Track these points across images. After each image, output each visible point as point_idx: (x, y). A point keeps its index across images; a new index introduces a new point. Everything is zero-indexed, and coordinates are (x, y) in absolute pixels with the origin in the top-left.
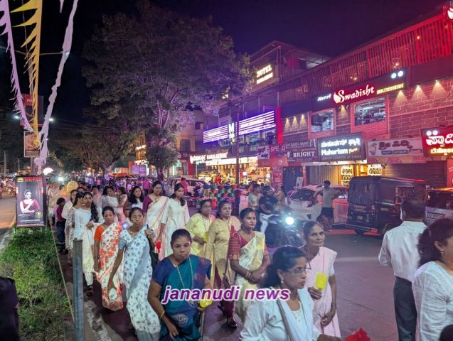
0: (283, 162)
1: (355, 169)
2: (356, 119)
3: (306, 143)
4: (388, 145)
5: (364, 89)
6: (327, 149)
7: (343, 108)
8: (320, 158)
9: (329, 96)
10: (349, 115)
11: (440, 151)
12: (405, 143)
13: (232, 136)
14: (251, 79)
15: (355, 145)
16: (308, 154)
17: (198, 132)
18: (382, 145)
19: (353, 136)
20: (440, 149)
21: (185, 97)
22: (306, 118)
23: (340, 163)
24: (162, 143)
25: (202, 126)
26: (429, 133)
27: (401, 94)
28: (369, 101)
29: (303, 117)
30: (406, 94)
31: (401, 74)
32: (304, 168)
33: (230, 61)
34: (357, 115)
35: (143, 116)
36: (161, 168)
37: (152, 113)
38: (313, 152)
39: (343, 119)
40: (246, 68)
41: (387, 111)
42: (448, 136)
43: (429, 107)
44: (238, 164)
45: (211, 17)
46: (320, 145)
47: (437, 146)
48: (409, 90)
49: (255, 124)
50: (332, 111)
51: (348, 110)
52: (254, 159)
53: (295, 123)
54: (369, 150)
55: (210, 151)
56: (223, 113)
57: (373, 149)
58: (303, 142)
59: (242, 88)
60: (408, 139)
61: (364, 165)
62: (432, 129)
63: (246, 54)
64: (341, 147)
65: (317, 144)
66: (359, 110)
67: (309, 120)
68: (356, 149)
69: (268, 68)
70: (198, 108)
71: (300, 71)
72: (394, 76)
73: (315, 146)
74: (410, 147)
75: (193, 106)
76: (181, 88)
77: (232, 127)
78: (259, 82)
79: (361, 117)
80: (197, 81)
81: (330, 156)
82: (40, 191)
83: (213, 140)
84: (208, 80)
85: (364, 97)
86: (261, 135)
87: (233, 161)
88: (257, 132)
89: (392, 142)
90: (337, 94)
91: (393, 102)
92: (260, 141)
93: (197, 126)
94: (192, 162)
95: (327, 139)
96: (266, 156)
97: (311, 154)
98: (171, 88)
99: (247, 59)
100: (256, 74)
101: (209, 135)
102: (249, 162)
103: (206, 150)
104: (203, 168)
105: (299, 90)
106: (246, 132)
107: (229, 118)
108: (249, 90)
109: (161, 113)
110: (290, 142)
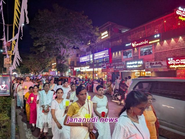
0: (111, 70)
1: (140, 73)
2: (141, 53)
3: (121, 63)
4: (153, 64)
5: (144, 41)
6: (129, 65)
7: (136, 49)
8: (126, 69)
9: (130, 44)
10: (138, 51)
11: (174, 66)
12: (160, 63)
13: (91, 60)
14: (99, 37)
16: (122, 67)
17: (78, 58)
18: (151, 64)
19: (140, 60)
20: (173, 65)
21: (72, 43)
22: (121, 53)
23: (134, 71)
24: (62, 62)
25: (79, 55)
26: (169, 59)
27: (158, 43)
28: (146, 46)
29: (120, 52)
30: (160, 44)
31: (158, 36)
32: (120, 73)
33: (91, 29)
34: (141, 52)
35: (55, 51)
36: (62, 72)
37: (59, 50)
38: (124, 67)
39: (135, 54)
40: (97, 32)
41: (153, 50)
42: (177, 61)
43: (169, 49)
44: (93, 71)
45: (83, 12)
46: (127, 63)
47: (172, 64)
48: (161, 42)
49: (101, 55)
50: (131, 50)
51: (138, 50)
52: (100, 69)
53: (116, 55)
56: (88, 50)
57: (147, 65)
58: (120, 62)
59: (95, 40)
60: (161, 62)
61: (144, 72)
62: (170, 58)
63: (97, 27)
64: (135, 64)
65: (125, 63)
66: (142, 50)
67: (122, 53)
68: (141, 65)
69: (106, 32)
70: (78, 48)
71: (119, 34)
72: (155, 36)
74: (162, 65)
75: (76, 47)
76: (70, 40)
77: (91, 56)
78: (102, 38)
79: (143, 53)
80: (77, 37)
81: (130, 68)
82: (9, 81)
83: (84, 61)
84: (81, 37)
85: (144, 45)
86: (103, 59)
87: (92, 70)
88: (101, 58)
89: (155, 63)
90: (133, 43)
91: (155, 46)
92: (103, 62)
93: (77, 55)
94: (75, 70)
95: (129, 61)
96: (105, 68)
97: (123, 67)
98: (67, 40)
99: (97, 29)
100: (101, 35)
101: (82, 59)
102: (98, 70)
103: (81, 65)
104: (80, 73)
105: (118, 41)
106: (97, 58)
107: (90, 52)
108: (99, 41)
109: (62, 50)
110: (115, 62)
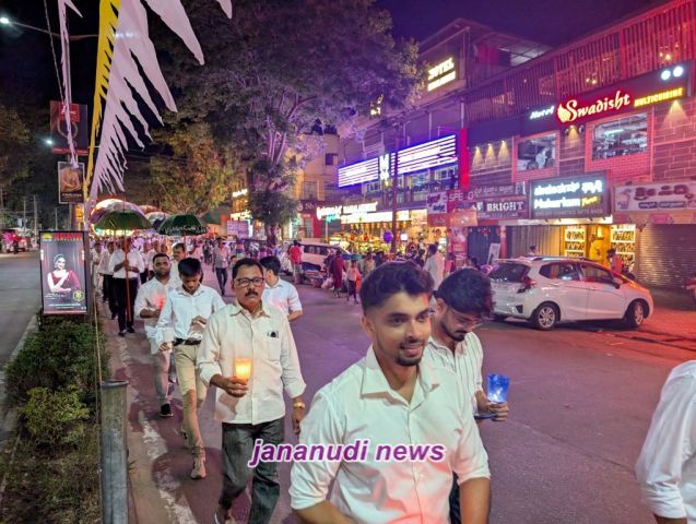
0: (470, 218)
2: (595, 149)
3: (510, 188)
4: (651, 192)
5: (612, 97)
6: (544, 198)
7: (573, 131)
8: (532, 214)
10: (584, 142)
13: (385, 176)
14: (419, 81)
15: (593, 192)
16: (512, 206)
17: (330, 169)
18: (640, 192)
19: (592, 176)
21: (311, 110)
22: (509, 147)
23: (565, 221)
24: (273, 185)
25: (336, 160)
27: (676, 105)
28: (619, 118)
29: (504, 144)
30: (685, 107)
31: (679, 71)
32: (503, 229)
33: (386, 52)
34: (596, 143)
35: (244, 142)
36: (273, 226)
37: (258, 136)
38: (520, 204)
39: (573, 149)
40: (412, 63)
41: (649, 137)
44: (394, 222)
46: (533, 191)
48: (690, 100)
49: (422, 157)
50: (554, 135)
51: (582, 135)
52: (422, 213)
53: (488, 157)
54: (618, 200)
55: (347, 200)
56: (371, 138)
57: (623, 199)
58: (504, 186)
59: (404, 97)
60: (686, 183)
61: (606, 226)
63: (412, 40)
64: (569, 195)
65: (527, 190)
66: (599, 134)
67: (514, 149)
68: (594, 199)
70: (331, 131)
71: (501, 69)
72: (665, 75)
73: (524, 193)
74: (690, 197)
75: (323, 126)
76: (305, 96)
77: (384, 162)
79: (603, 146)
80: (333, 84)
82: (79, 257)
83: (352, 183)
84: (349, 83)
85: (612, 112)
86: (432, 174)
87: (387, 216)
88: (425, 170)
89: (658, 187)
90: (565, 107)
91: (663, 119)
92: (432, 185)
93: (329, 159)
94: (319, 217)
95: (545, 182)
96: (441, 208)
98: (290, 95)
99: (413, 50)
100: (426, 75)
102: (412, 219)
103: (343, 199)
104: (338, 227)
105: (501, 100)
106: (409, 170)
107: (381, 147)
108: (416, 100)
109: (274, 137)
110: (482, 186)
